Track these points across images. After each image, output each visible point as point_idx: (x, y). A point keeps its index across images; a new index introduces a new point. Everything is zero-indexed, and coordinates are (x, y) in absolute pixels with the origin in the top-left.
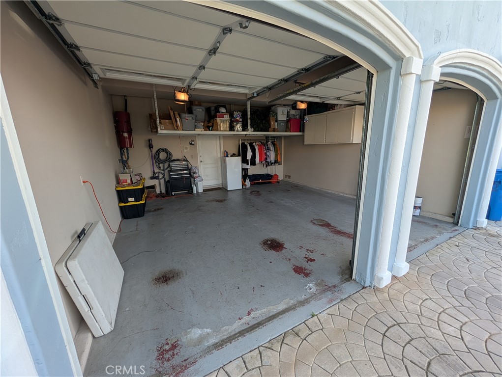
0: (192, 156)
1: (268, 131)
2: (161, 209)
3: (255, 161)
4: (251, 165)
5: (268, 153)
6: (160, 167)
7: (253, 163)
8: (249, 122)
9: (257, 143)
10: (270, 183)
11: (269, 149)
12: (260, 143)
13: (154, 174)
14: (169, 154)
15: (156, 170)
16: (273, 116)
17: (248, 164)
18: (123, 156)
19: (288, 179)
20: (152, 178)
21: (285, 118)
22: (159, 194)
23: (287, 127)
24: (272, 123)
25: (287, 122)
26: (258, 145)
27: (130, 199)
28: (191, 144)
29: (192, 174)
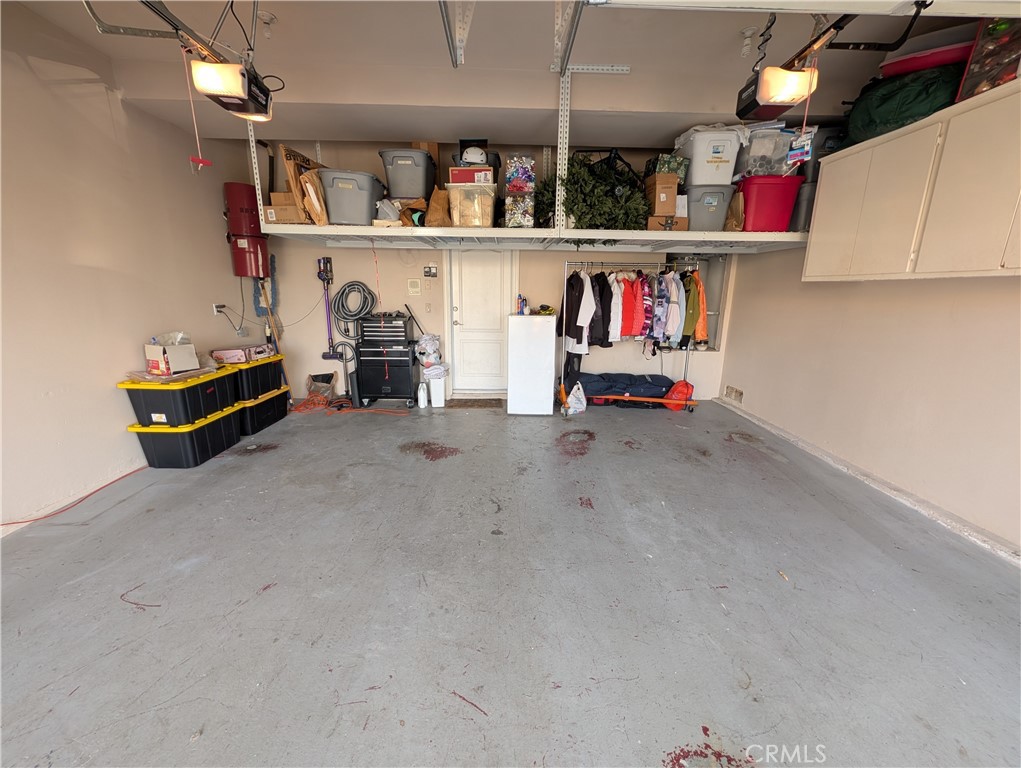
0: (429, 305)
1: (645, 227)
2: (275, 447)
3: (607, 334)
4: (590, 344)
5: (658, 311)
6: (347, 330)
7: (599, 337)
8: (561, 194)
9: (621, 276)
10: (661, 406)
11: (664, 297)
12: (633, 276)
13: (332, 346)
14: (369, 297)
15: (338, 338)
16: (671, 170)
17: (579, 342)
18: (262, 299)
19: (732, 402)
20: (325, 356)
21: (725, 176)
22: (339, 398)
23: (731, 212)
24: (663, 197)
25: (735, 192)
26: (625, 281)
27: (156, 417)
28: (428, 274)
29: (417, 355)
